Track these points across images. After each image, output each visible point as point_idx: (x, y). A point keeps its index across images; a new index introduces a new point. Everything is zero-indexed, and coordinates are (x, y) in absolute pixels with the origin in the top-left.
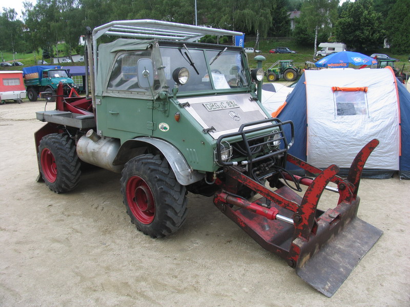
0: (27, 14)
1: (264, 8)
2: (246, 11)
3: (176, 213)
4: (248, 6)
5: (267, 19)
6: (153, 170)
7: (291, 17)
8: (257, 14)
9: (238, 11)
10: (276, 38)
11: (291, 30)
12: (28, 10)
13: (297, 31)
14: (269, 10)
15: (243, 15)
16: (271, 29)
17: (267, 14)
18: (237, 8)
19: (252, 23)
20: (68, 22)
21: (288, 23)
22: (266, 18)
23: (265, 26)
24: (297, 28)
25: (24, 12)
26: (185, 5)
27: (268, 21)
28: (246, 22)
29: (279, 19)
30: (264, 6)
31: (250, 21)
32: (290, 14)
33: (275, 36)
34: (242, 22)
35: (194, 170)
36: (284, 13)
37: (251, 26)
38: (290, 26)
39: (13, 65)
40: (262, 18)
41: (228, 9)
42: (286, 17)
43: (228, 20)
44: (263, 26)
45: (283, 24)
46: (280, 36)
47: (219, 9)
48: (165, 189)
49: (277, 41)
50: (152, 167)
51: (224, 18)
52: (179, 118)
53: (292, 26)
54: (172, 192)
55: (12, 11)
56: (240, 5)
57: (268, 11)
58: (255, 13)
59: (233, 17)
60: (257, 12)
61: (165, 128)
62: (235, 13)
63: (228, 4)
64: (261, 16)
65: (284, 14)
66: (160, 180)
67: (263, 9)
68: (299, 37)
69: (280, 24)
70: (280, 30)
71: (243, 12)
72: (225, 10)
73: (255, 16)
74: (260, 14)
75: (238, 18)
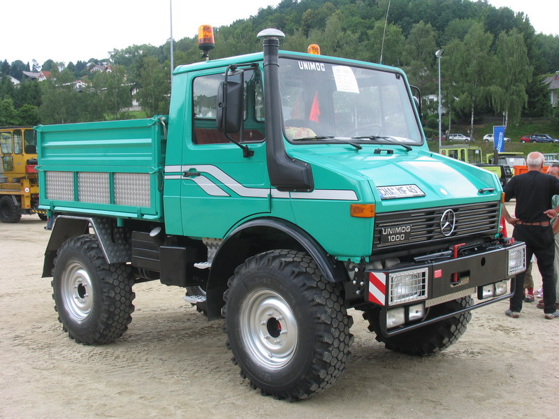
1: (517, 84)
2: (493, 88)
4: (494, 81)
5: (520, 97)
7: (551, 87)
8: (507, 92)
9: (482, 87)
10: (530, 119)
11: (551, 105)
15: (488, 92)
17: (520, 91)
18: (480, 83)
19: (501, 103)
21: (546, 96)
23: (517, 107)
27: (522, 100)
28: (493, 102)
29: (534, 92)
31: (498, 101)
33: (527, 116)
34: (488, 101)
36: (541, 82)
37: (499, 106)
38: (550, 100)
40: (515, 97)
41: (467, 85)
42: (544, 88)
44: (515, 107)
45: (538, 101)
46: (535, 115)
49: (530, 123)
53: (552, 100)
56: (484, 80)
57: (523, 87)
58: (505, 90)
59: (474, 96)
60: (507, 88)
62: (477, 90)
63: (468, 78)
64: (513, 94)
65: (540, 84)
67: (514, 85)
69: (534, 98)
70: (535, 108)
71: (488, 88)
72: (463, 86)
73: (505, 94)
74: (511, 91)
75: (480, 96)
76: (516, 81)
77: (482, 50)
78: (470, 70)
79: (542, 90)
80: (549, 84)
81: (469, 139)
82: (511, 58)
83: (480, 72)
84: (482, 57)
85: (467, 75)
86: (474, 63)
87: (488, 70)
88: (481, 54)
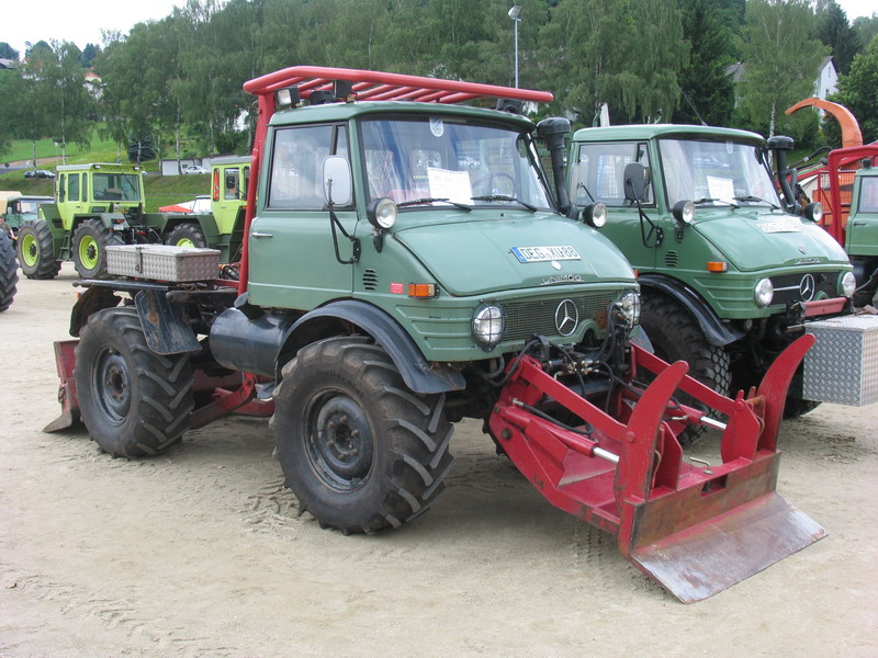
1: (664, 70)
2: (623, 77)
4: (627, 64)
5: (669, 93)
7: (737, 79)
8: (648, 82)
9: (607, 75)
14: (674, 73)
15: (617, 84)
17: (669, 82)
18: (604, 68)
19: (637, 101)
20: (214, 82)
21: (727, 93)
22: (666, 90)
26: (489, 57)
27: (672, 96)
28: (625, 99)
29: (706, 86)
30: (664, 66)
31: (633, 99)
32: (735, 71)
34: (616, 99)
36: (719, 71)
37: (634, 108)
38: (733, 101)
40: (659, 92)
41: (584, 72)
42: (723, 80)
43: (585, 94)
45: (714, 99)
47: (566, 70)
51: (577, 89)
53: (737, 101)
56: (612, 63)
57: (672, 75)
58: (644, 81)
59: (596, 89)
60: (648, 77)
62: (599, 79)
63: (584, 60)
64: (656, 87)
65: (717, 74)
67: (661, 73)
69: (708, 96)
70: (708, 112)
71: (616, 77)
72: (578, 73)
73: (644, 87)
74: (654, 82)
75: (604, 88)
77: (607, 12)
78: (587, 46)
79: (720, 83)
80: (732, 75)
82: (654, 26)
83: (605, 49)
84: (608, 24)
85: (583, 55)
86: (595, 34)
87: (617, 47)
88: (604, 18)
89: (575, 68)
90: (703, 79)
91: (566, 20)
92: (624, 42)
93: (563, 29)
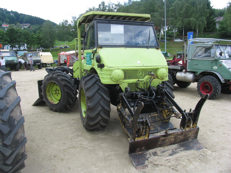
0: (73, 22)
2: (191, 19)
3: (219, 91)
4: (192, 16)
6: (212, 79)
7: (217, 21)
8: (198, 20)
9: (187, 19)
10: (208, 33)
11: (217, 28)
12: (74, 20)
13: (221, 29)
15: (190, 21)
16: (205, 28)
17: (203, 20)
18: (186, 17)
19: (195, 25)
21: (215, 24)
22: (202, 22)
23: (202, 27)
24: (220, 27)
25: (72, 21)
26: (157, 16)
27: (204, 24)
28: (191, 25)
29: (209, 22)
31: (194, 24)
32: (216, 19)
33: (207, 32)
34: (189, 25)
35: (225, 79)
37: (194, 27)
38: (216, 26)
39: (65, 47)
40: (201, 22)
41: (181, 18)
42: (214, 21)
43: (181, 24)
44: (201, 27)
45: (211, 26)
46: (210, 32)
47: (176, 18)
48: (217, 84)
49: (208, 35)
50: (212, 78)
51: (179, 23)
52: (221, 65)
53: (217, 26)
54: (218, 85)
55: (66, 21)
56: (188, 16)
57: (204, 18)
59: (184, 22)
60: (198, 19)
61: (216, 68)
62: (185, 20)
64: (200, 21)
65: (212, 19)
66: (215, 82)
67: (201, 17)
68: (221, 32)
69: (210, 25)
70: (210, 29)
71: (189, 19)
72: (179, 19)
73: (197, 21)
74: (199, 20)
75: (186, 22)
76: (202, 16)
77: (187, 3)
78: (182, 12)
81: (182, 41)
82: (200, 6)
83: (187, 12)
84: (187, 6)
85: (181, 14)
86: (184, 9)
87: (190, 12)
88: (187, 5)
89: (178, 18)
90: (209, 21)
91: (176, 6)
92: (191, 10)
93: (175, 8)
